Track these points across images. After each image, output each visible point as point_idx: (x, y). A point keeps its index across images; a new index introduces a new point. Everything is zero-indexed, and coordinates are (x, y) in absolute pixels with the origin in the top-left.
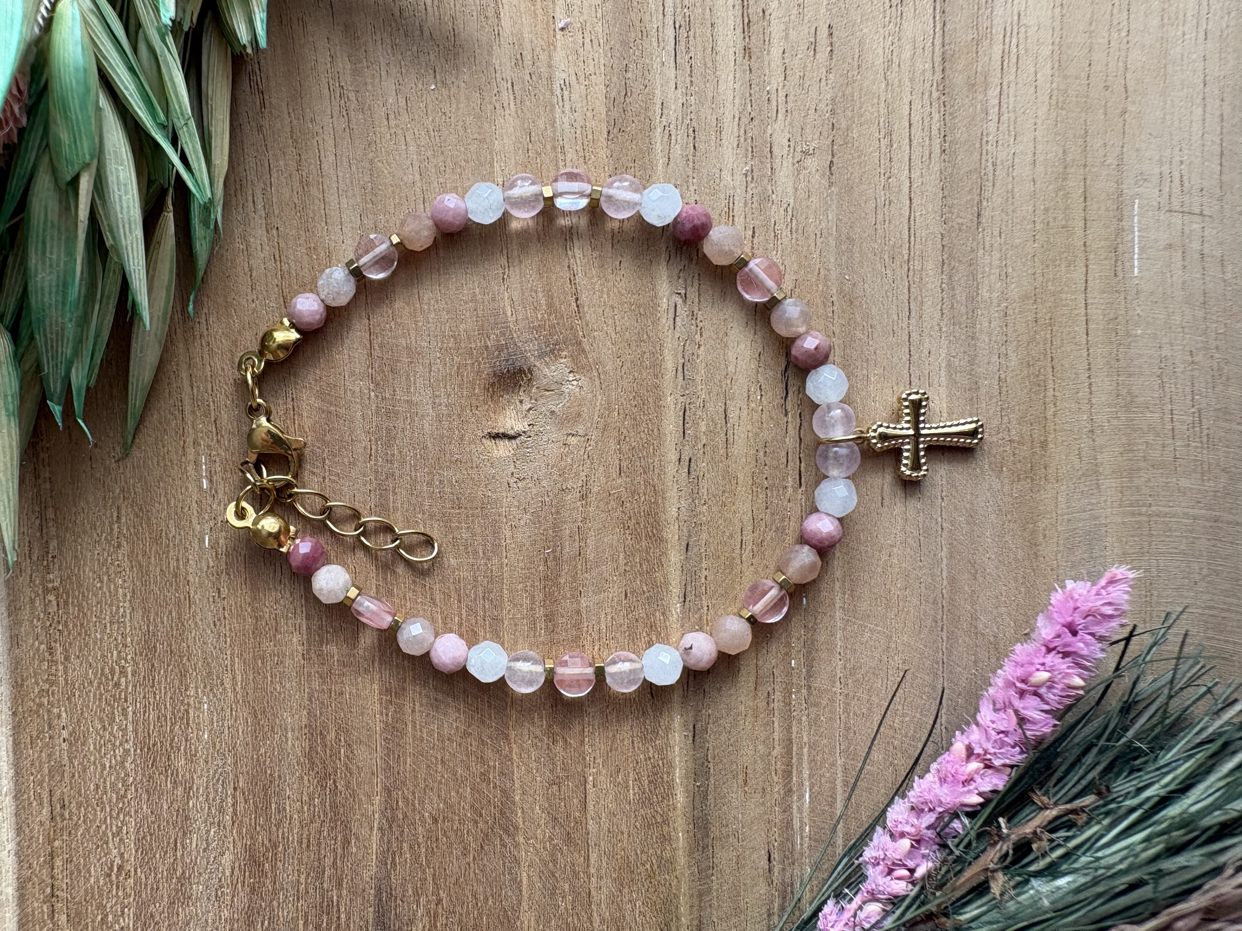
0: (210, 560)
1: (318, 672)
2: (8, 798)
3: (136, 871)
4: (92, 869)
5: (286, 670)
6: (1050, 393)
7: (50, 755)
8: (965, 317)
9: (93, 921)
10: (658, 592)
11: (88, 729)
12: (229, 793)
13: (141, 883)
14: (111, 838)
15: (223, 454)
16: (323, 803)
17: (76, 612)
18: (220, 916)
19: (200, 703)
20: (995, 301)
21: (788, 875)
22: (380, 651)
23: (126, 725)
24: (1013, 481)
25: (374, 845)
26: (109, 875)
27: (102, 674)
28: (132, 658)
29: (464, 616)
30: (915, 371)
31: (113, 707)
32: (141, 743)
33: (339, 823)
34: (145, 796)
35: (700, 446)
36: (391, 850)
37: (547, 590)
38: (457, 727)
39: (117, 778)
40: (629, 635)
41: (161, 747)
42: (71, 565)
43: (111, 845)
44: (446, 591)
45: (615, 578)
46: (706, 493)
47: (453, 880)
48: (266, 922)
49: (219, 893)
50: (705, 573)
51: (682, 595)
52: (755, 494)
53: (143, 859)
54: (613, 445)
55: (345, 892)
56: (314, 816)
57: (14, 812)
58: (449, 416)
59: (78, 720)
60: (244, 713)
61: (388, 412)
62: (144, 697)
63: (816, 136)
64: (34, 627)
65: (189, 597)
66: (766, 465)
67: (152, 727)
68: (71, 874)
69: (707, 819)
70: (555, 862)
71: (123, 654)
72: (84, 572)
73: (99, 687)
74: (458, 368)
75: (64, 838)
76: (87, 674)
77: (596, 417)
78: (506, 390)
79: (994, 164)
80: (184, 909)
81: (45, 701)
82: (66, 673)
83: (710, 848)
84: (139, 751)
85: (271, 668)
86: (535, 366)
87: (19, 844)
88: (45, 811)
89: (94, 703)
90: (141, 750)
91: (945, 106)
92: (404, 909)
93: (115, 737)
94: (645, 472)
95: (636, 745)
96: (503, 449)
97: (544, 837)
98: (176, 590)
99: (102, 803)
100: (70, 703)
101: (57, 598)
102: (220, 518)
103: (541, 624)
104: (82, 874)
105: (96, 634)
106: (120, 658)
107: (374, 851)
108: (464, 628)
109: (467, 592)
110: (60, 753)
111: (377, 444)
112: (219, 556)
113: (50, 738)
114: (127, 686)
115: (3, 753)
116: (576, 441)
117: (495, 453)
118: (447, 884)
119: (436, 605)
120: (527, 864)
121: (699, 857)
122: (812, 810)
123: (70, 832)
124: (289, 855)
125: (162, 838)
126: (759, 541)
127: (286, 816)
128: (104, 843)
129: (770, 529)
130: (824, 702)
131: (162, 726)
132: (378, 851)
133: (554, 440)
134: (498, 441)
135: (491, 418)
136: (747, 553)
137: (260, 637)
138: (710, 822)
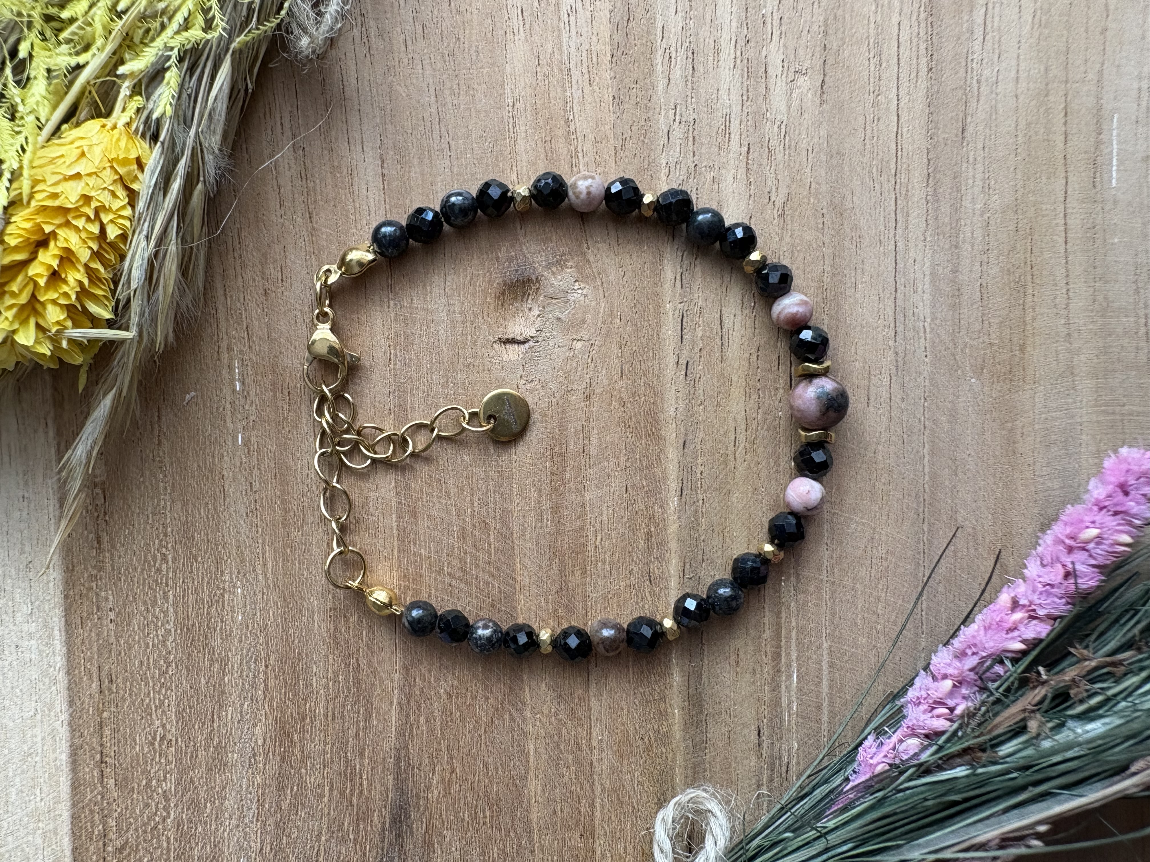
0: (243, 456)
2: (61, 673)
3: (177, 740)
4: (137, 738)
5: (313, 557)
6: (1029, 298)
7: (98, 635)
8: (949, 228)
9: (139, 786)
10: (656, 486)
11: (133, 611)
12: (261, 670)
13: (181, 750)
14: (154, 709)
15: (254, 358)
16: (346, 679)
17: (121, 504)
18: (253, 782)
19: (234, 587)
20: (978, 212)
21: (776, 749)
22: (399, 540)
23: (167, 607)
24: (993, 383)
25: (394, 718)
26: (153, 744)
27: (145, 561)
28: (172, 546)
29: (476, 509)
30: (901, 281)
31: (155, 590)
32: (181, 624)
33: (361, 698)
34: (184, 672)
35: (697, 350)
36: (409, 724)
37: (553, 484)
38: (470, 611)
39: (159, 656)
40: (630, 526)
41: (199, 627)
43: (154, 716)
44: (460, 485)
45: (617, 474)
46: (702, 394)
47: (466, 751)
48: (295, 788)
49: (253, 760)
50: (702, 468)
51: (679, 489)
52: (747, 395)
53: (183, 729)
54: (615, 350)
55: (366, 761)
56: (339, 691)
57: (66, 686)
58: (463, 322)
59: (124, 602)
60: (274, 597)
61: (406, 319)
62: (183, 582)
63: (808, 57)
65: (224, 490)
66: (758, 367)
67: (191, 610)
68: (119, 742)
69: (701, 697)
70: (559, 735)
71: (164, 543)
72: (128, 467)
73: (142, 572)
74: (471, 279)
75: (112, 709)
76: (131, 560)
77: (600, 323)
78: (515, 299)
79: (979, 82)
80: (220, 775)
82: (112, 559)
83: (704, 723)
84: (179, 631)
85: (299, 556)
86: (542, 276)
87: (71, 715)
88: (95, 685)
89: (138, 587)
90: (181, 630)
91: (932, 27)
92: (421, 777)
93: (157, 618)
94: (645, 375)
96: (513, 352)
97: (550, 712)
98: (212, 484)
99: (147, 678)
101: (104, 492)
102: (252, 418)
103: (548, 516)
104: (128, 743)
105: (139, 524)
106: (160, 545)
107: (394, 724)
108: (476, 520)
109: (479, 486)
110: (108, 632)
111: (395, 349)
112: (251, 453)
113: (99, 619)
114: (167, 572)
115: (56, 632)
116: (580, 346)
117: (505, 357)
118: (461, 754)
119: (450, 498)
120: (534, 737)
121: (693, 732)
122: (800, 690)
123: (117, 704)
124: (315, 727)
125: (201, 710)
126: (752, 438)
127: (313, 692)
128: (148, 715)
129: (762, 428)
130: (811, 589)
131: (200, 608)
132: (398, 724)
133: (560, 345)
134: (508, 346)
135: (502, 325)
136: (740, 450)
137: (289, 527)
138: (704, 700)
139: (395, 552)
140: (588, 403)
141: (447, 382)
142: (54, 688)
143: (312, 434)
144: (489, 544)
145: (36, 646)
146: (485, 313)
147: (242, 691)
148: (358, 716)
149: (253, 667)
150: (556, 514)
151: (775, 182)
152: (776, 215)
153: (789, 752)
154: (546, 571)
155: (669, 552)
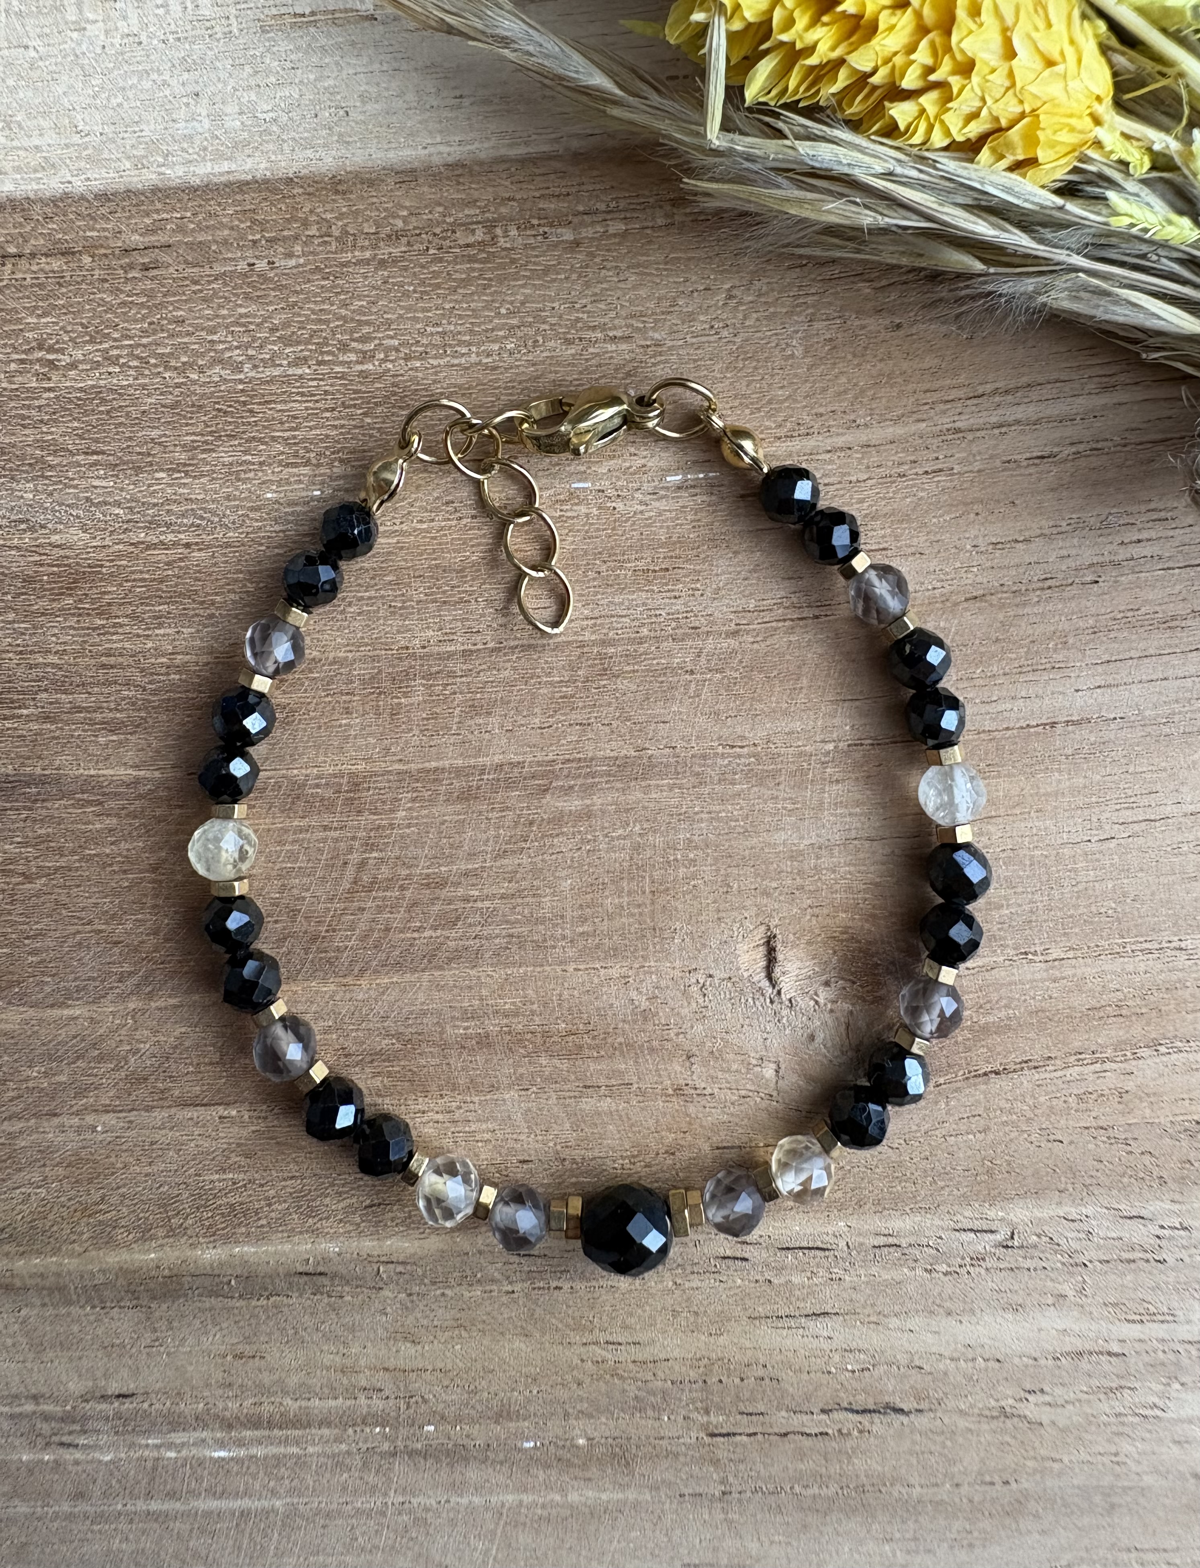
0: (552, 492)
1: (380, 672)
2: (154, 176)
3: (50, 390)
4: (49, 319)
5: (381, 621)
7: (225, 242)
11: (271, 303)
12: (182, 536)
13: (34, 398)
14: (101, 347)
17: (458, 276)
21: (99, 1425)
22: (419, 771)
23: (281, 365)
25: (111, 772)
26: (40, 347)
27: (360, 323)
28: (389, 370)
29: (479, 905)
31: (308, 342)
32: (253, 390)
33: (143, 714)
34: (169, 400)
35: (768, 1274)
36: (104, 799)
37: (528, 1036)
38: (304, 898)
39: (195, 354)
41: (249, 423)
42: (534, 263)
43: (89, 347)
44: (519, 876)
45: (551, 1144)
46: (693, 1285)
47: (64, 899)
49: (23, 526)
52: (695, 1363)
53: (70, 401)
55: (35, 726)
56: (152, 674)
57: (131, 187)
58: (801, 871)
59: (285, 287)
61: (803, 772)
62: (326, 392)
64: (431, 205)
66: (742, 1380)
67: (279, 407)
68: (40, 286)
69: (179, 1297)
70: (101, 1059)
71: (393, 355)
72: (523, 286)
73: (339, 318)
75: (96, 272)
76: (360, 298)
78: (844, 959)
81: (313, 231)
82: (359, 262)
83: (134, 1302)
84: (241, 387)
85: (383, 597)
86: (886, 1007)
87: (83, 197)
88: (137, 239)
89: (313, 312)
90: (242, 391)
92: (13, 822)
93: (261, 347)
95: (289, 1183)
96: (750, 959)
97: (138, 1041)
99: (155, 332)
100: (312, 272)
101: (479, 243)
102: (620, 506)
103: (473, 1028)
104: (40, 304)
105: (424, 310)
106: (387, 350)
107: (101, 772)
108: (460, 904)
109: (519, 909)
110: (230, 259)
111: (750, 756)
112: (558, 506)
113: (254, 242)
114: (342, 363)
115: (226, 166)
116: (767, 1076)
117: (742, 947)
118: (57, 890)
119: (495, 859)
120: (95, 1016)
121: (119, 1283)
122: (201, 1463)
123: (107, 281)
124: (89, 635)
125: (105, 431)
126: (620, 1372)
127: (149, 629)
128: (91, 336)
129: (639, 1389)
130: (371, 1478)
131: (282, 423)
132: (101, 779)
133: (769, 1041)
134: (762, 950)
135: (799, 938)
136: (599, 1352)
137: (432, 577)
138: (173, 1302)
139: (397, 766)
140: (670, 1091)
141: (696, 848)
142: (128, 165)
143: (596, 613)
144: (418, 930)
145: (200, 130)
146: (817, 911)
147: (143, 504)
148: (111, 710)
149: (185, 521)
150: (478, 1043)
151: (1060, 1401)
152: (1003, 1403)
153: (95, 1447)
154: (378, 1029)
155: (422, 1236)
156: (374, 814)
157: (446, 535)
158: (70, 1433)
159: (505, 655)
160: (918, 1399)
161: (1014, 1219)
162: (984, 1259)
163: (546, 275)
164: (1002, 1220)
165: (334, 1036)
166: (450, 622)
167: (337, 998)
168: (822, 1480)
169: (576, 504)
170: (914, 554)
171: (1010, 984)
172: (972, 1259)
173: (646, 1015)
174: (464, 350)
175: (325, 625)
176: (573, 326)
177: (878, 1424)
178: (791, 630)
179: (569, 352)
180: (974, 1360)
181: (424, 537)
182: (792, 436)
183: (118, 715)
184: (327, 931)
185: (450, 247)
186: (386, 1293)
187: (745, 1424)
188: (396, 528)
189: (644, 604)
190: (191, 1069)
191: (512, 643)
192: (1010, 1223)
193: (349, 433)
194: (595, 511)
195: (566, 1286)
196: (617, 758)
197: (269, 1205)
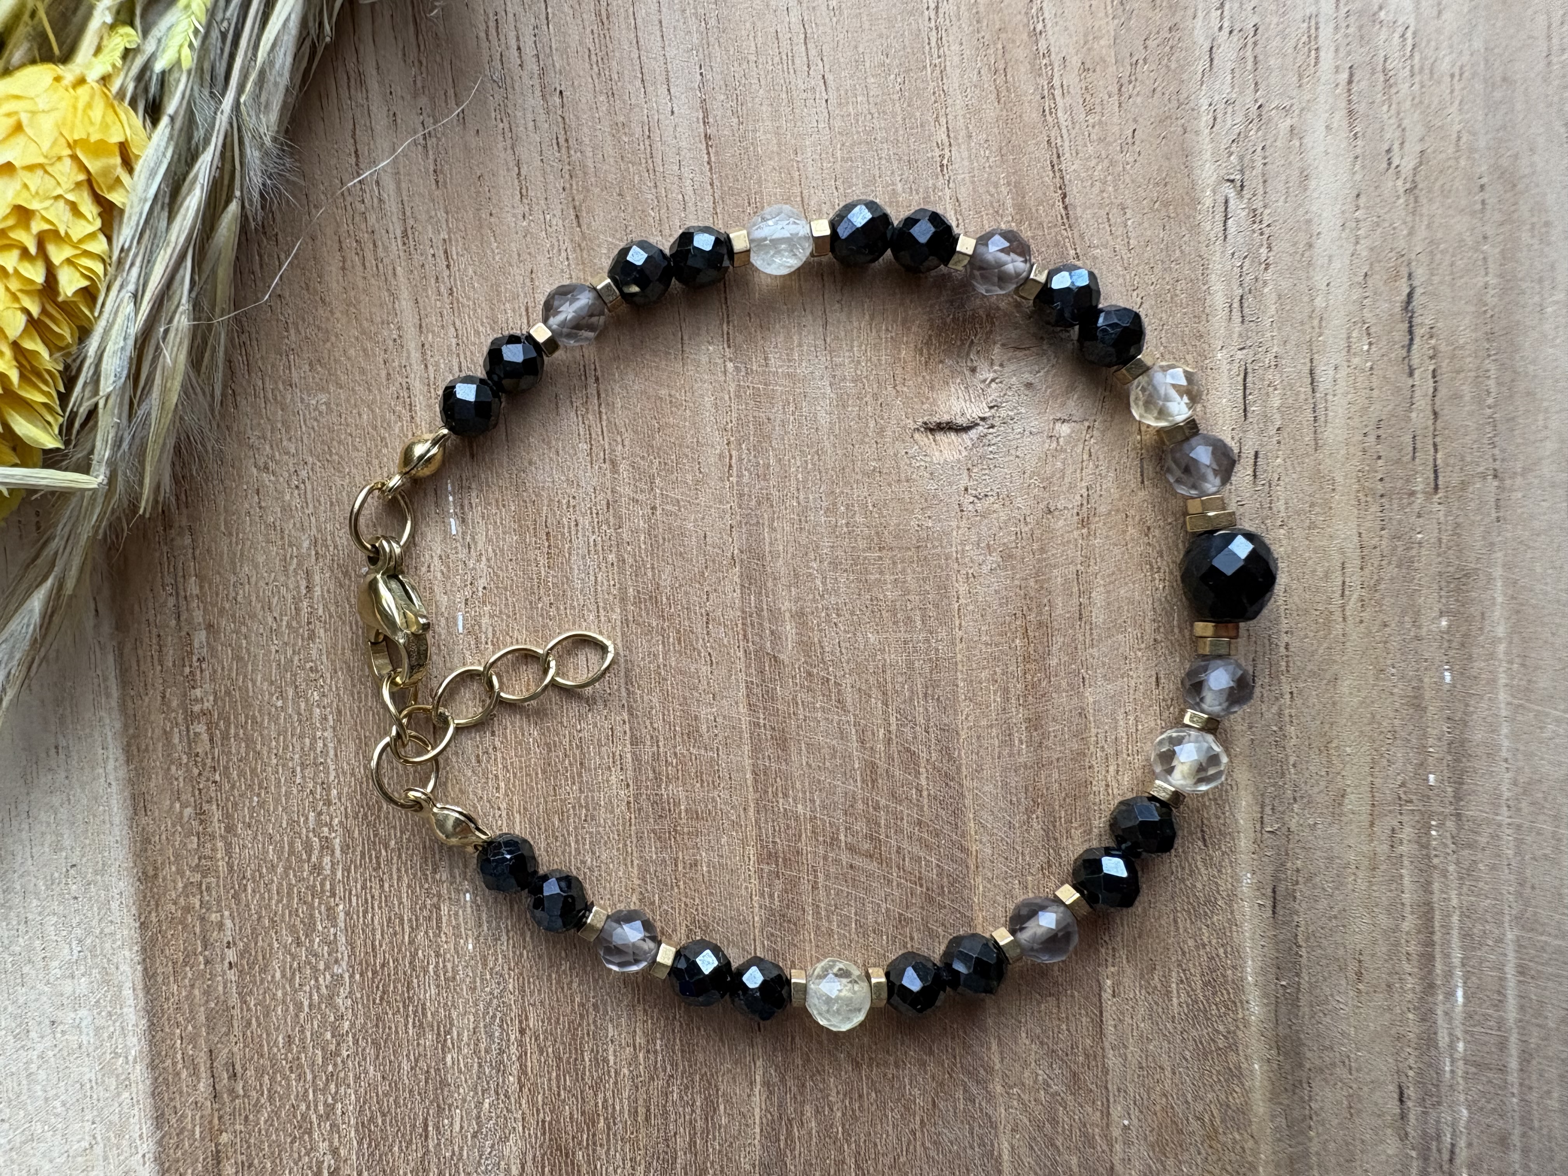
0: (466, 653)
1: (654, 831)
2: (138, 1067)
5: (601, 829)
7: (206, 993)
11: (270, 945)
12: (513, 1037)
14: (315, 1123)
17: (243, 750)
21: (1432, 1122)
22: (756, 791)
23: (335, 935)
25: (757, 1110)
27: (291, 852)
28: (341, 822)
29: (893, 728)
31: (311, 907)
32: (361, 964)
33: (698, 1078)
34: (370, 1051)
36: (785, 1118)
37: (1029, 677)
38: (888, 910)
39: (323, 1024)
41: (396, 968)
42: (230, 670)
43: (316, 1136)
44: (864, 687)
45: (1140, 654)
46: (1282, 508)
47: (888, 1161)
52: (1362, 507)
53: (372, 1154)
54: (1129, 436)
56: (656, 1068)
57: (149, 1090)
58: (859, 397)
59: (254, 930)
61: (757, 394)
62: (364, 887)
64: (169, 778)
67: (379, 937)
69: (1299, 1039)
70: (1054, 1121)
71: (325, 818)
72: (254, 682)
73: (286, 873)
75: (238, 1127)
76: (265, 853)
77: (1101, 390)
78: (949, 351)
81: (195, 901)
82: (229, 853)
83: (1305, 1085)
84: (357, 977)
85: (576, 828)
86: (998, 309)
87: (159, 1143)
88: (203, 1085)
89: (279, 901)
90: (361, 975)
93: (316, 955)
95: (1180, 925)
96: (949, 449)
97: (1035, 1082)
99: (300, 1066)
101: (209, 729)
102: (482, 582)
103: (1020, 735)
105: (278, 785)
106: (319, 823)
107: (757, 1121)
108: (893, 748)
109: (898, 687)
110: (225, 987)
111: (740, 449)
112: (482, 647)
113: (207, 962)
114: (333, 871)
115: (127, 992)
116: (1069, 431)
117: (936, 457)
118: (880, 1167)
119: (846, 711)
120: (1009, 1127)
121: (1286, 1102)
122: (1469, 1016)
123: (246, 1117)
124: (615, 1135)
125: (403, 1119)
126: (1372, 582)
127: (609, 1072)
128: (305, 1133)
129: (1389, 563)
130: (1483, 840)
131: (395, 934)
132: (764, 1121)
133: (1033, 430)
134: (939, 436)
135: (928, 399)
136: (1353, 604)
137: (555, 778)
138: (1304, 1044)
139: (751, 812)
141: (834, 504)
142: (126, 1095)
143: (593, 607)
144: (920, 791)
145: (90, 1019)
146: (899, 380)
147: (479, 1078)
148: (693, 1111)
149: (497, 1034)
150: (1036, 730)
151: (1398, 133)
152: (1401, 191)
153: (1454, 1125)
154: (1022, 833)
155: (1235, 788)
156: (800, 836)
157: (512, 763)
158: (1439, 1151)
159: (636, 701)
160: (1397, 277)
161: (1213, 178)
162: (1255, 210)
163: (243, 658)
164: (1214, 192)
165: (1030, 878)
166: (601, 758)
167: (990, 875)
168: (1480, 376)
169: (480, 627)
170: (532, 280)
171: (973, 182)
172: (1254, 222)
173: (1007, 556)
174: (320, 744)
175: (605, 888)
176: (296, 631)
177: (1424, 320)
178: (611, 406)
179: (322, 635)
180: (1358, 221)
181: (514, 786)
182: (411, 405)
183: (698, 1104)
184: (921, 886)
185: (213, 758)
186: (1293, 824)
187: (1425, 455)
188: (504, 814)
189: (584, 557)
190: (1064, 1027)
191: (624, 693)
192: (1219, 183)
193: (406, 864)
194: (487, 608)
195: (1286, 638)
196: (742, 586)
197: (1204, 946)
